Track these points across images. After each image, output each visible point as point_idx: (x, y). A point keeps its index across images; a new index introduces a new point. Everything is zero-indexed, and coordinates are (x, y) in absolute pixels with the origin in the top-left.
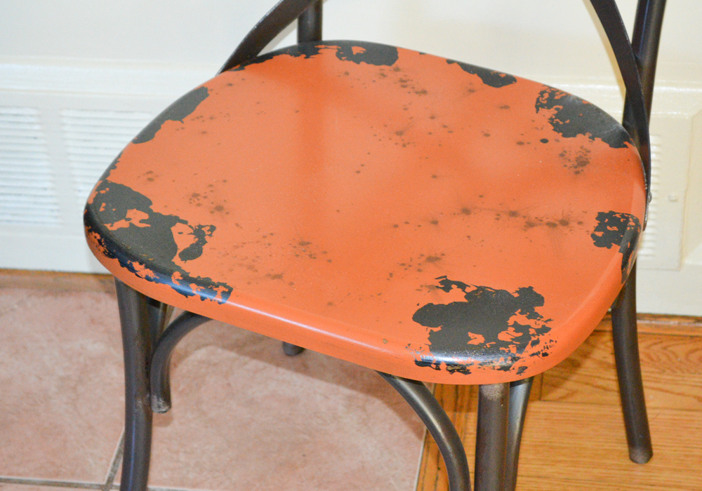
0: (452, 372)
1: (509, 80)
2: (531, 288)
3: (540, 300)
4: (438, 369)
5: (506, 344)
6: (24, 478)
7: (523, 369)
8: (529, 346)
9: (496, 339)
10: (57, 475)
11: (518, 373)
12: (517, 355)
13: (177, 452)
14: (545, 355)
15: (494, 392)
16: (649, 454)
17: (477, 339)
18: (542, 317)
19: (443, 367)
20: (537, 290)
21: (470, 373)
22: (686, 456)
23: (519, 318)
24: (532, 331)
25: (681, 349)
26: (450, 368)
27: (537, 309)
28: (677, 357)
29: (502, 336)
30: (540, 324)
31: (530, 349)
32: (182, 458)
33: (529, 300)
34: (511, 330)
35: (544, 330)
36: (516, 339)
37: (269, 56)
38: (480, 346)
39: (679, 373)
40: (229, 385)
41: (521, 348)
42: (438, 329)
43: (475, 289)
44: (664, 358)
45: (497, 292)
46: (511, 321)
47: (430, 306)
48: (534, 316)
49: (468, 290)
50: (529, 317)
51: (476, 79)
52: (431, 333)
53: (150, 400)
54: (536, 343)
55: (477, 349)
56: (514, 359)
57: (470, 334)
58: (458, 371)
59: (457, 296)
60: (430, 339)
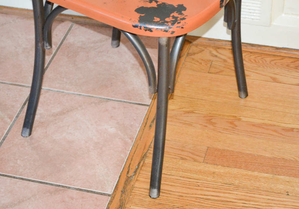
0: (146, 30)
2: (182, 5)
3: (185, 9)
4: (141, 29)
5: (167, 22)
7: (173, 32)
8: (176, 23)
9: (164, 20)
11: (171, 34)
12: (171, 26)
14: (182, 28)
15: (164, 41)
16: (247, 95)
17: (157, 19)
18: (184, 15)
19: (142, 28)
20: (185, 6)
21: (153, 32)
22: (261, 97)
23: (175, 14)
24: (179, 19)
25: (268, 59)
26: (145, 29)
27: (183, 12)
28: (266, 62)
29: (167, 19)
30: (182, 17)
31: (176, 25)
33: (181, 8)
34: (171, 18)
35: (184, 19)
36: (172, 21)
39: (266, 67)
40: (88, 56)
41: (173, 24)
42: (144, 15)
43: (161, 3)
44: (261, 62)
45: (169, 5)
46: (172, 15)
47: (142, 7)
48: (181, 14)
49: (158, 3)
50: (179, 14)
52: (140, 16)
54: (178, 23)
55: (157, 23)
56: (170, 28)
57: (155, 18)
58: (148, 30)
59: (154, 5)
60: (139, 18)
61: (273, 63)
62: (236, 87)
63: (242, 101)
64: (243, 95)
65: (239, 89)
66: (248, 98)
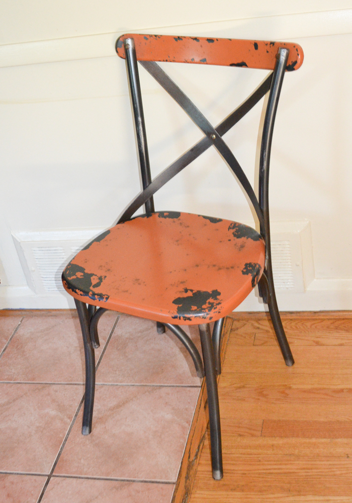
0: (185, 320)
1: (220, 220)
2: (216, 290)
3: (219, 294)
4: (180, 319)
5: (204, 309)
6: (60, 383)
7: (211, 318)
8: (213, 309)
9: (201, 307)
10: (72, 381)
11: (210, 320)
12: (208, 313)
13: (116, 371)
14: (219, 312)
15: (204, 328)
16: (293, 362)
17: (194, 308)
18: (219, 299)
19: (182, 318)
20: (219, 290)
21: (192, 320)
22: (307, 362)
23: (211, 300)
24: (215, 304)
25: (308, 324)
27: (218, 297)
28: (307, 326)
29: (204, 306)
30: (218, 302)
31: (213, 310)
32: (117, 372)
33: (216, 294)
34: (207, 304)
35: (219, 303)
36: (208, 307)
37: (134, 218)
38: (195, 310)
39: (307, 332)
40: (136, 346)
41: (209, 311)
42: (181, 305)
43: (197, 291)
44: (302, 327)
45: (204, 292)
46: (207, 301)
47: (179, 298)
48: (216, 299)
49: (194, 292)
50: (215, 300)
51: (208, 221)
52: (178, 307)
53: (92, 344)
54: (215, 309)
55: (196, 312)
56: (207, 314)
57: (192, 306)
58: (187, 319)
59: (190, 294)
60: (177, 309)
61: (313, 327)
62: (281, 356)
63: (290, 369)
64: (290, 363)
65: (285, 358)
66: (295, 365)
